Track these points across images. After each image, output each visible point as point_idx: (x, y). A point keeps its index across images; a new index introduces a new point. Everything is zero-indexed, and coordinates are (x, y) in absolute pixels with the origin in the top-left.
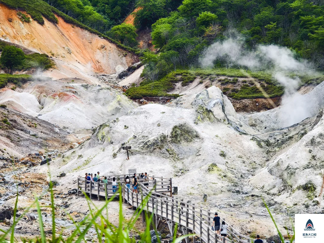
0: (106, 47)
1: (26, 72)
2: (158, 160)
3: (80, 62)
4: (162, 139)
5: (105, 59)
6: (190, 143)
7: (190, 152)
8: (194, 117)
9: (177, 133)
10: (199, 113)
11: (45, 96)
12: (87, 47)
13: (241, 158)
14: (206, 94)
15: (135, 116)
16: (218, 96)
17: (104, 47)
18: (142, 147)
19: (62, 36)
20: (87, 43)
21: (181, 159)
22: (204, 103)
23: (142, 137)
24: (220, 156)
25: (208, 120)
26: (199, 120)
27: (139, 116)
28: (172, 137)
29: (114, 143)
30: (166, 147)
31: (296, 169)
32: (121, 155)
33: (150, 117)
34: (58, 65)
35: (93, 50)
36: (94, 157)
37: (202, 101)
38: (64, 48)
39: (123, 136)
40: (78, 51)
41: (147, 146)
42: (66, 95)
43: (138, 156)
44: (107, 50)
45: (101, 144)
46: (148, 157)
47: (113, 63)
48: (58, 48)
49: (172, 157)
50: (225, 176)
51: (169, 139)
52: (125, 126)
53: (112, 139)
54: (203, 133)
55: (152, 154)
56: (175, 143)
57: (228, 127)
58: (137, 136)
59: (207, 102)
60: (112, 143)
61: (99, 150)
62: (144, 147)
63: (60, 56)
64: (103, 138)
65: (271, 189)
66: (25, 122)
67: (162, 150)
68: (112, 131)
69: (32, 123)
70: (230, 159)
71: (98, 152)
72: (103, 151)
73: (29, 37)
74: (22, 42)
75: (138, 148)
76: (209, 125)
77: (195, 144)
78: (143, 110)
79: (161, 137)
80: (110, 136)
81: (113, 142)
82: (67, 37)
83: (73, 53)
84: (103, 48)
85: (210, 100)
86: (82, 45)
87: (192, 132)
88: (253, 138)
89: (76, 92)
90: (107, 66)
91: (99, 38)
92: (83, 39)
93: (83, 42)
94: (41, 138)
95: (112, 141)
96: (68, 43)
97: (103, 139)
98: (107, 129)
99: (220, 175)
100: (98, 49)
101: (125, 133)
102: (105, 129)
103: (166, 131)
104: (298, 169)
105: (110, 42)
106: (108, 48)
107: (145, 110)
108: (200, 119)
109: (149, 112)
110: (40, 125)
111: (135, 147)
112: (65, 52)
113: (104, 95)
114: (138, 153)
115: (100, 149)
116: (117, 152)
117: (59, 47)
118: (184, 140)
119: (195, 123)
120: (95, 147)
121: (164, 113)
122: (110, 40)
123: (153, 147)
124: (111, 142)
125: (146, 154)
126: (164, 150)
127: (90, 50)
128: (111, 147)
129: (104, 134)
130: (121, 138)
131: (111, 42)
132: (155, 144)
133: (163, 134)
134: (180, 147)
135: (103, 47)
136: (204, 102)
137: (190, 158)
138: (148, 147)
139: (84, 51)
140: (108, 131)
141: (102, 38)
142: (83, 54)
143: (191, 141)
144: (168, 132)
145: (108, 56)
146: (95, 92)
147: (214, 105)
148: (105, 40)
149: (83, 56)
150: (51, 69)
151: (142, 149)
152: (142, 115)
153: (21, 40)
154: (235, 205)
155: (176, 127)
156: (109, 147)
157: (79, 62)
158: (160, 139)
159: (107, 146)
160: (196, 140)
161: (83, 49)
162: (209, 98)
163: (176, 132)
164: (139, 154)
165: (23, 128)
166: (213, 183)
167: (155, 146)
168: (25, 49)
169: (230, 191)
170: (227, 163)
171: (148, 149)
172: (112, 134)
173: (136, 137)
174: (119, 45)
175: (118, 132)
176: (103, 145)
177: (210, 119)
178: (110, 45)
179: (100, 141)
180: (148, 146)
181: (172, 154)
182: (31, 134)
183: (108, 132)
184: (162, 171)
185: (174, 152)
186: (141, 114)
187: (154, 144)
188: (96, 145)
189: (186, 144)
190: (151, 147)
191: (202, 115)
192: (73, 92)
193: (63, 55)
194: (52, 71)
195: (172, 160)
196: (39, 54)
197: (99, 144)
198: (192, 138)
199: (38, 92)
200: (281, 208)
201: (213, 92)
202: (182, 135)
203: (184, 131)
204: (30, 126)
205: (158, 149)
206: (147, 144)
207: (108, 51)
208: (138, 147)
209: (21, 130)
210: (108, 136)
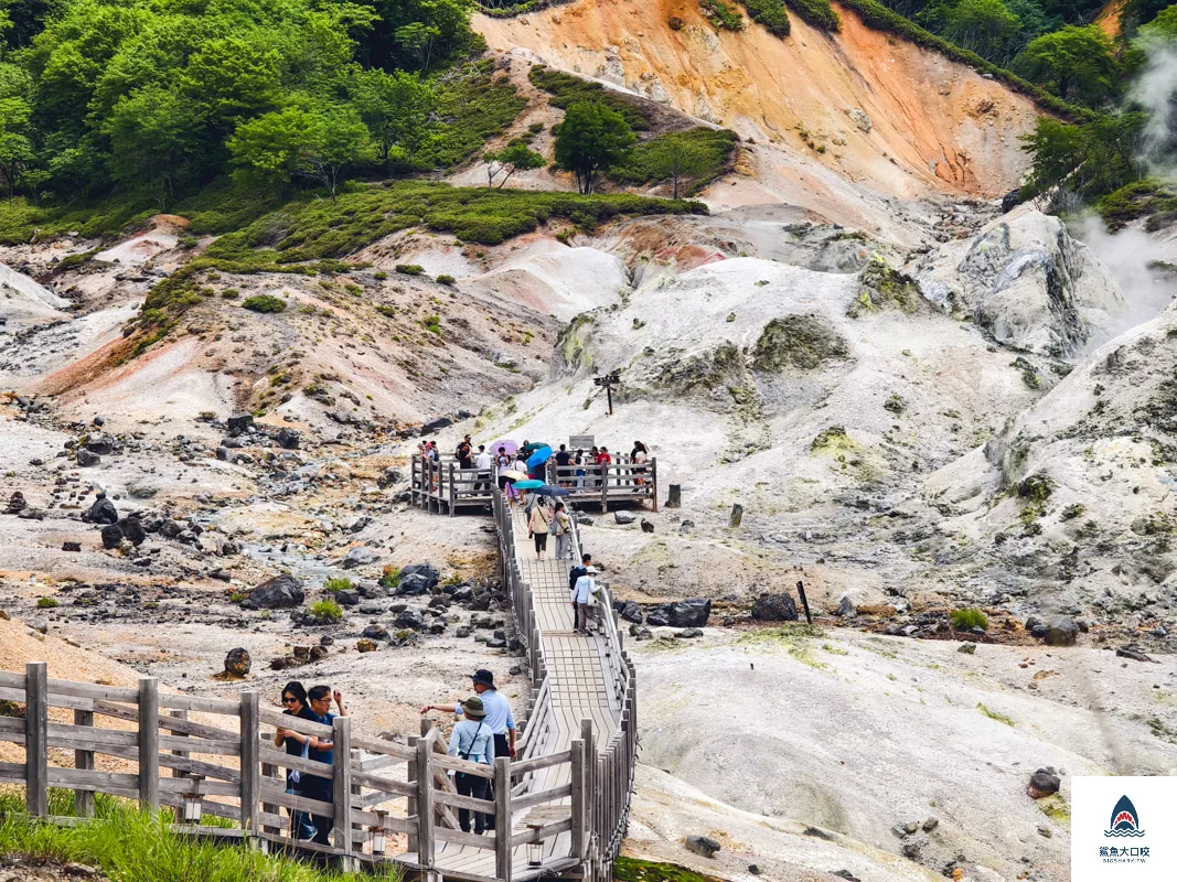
0: (997, 108)
1: (658, 188)
2: (692, 417)
3: (897, 159)
4: (723, 356)
5: (988, 148)
6: (811, 372)
7: (801, 398)
8: (850, 298)
9: (774, 340)
10: (867, 283)
11: (647, 259)
12: (934, 108)
13: (955, 417)
14: (1001, 236)
15: (679, 294)
16: (1038, 242)
17: (992, 106)
18: (656, 381)
19: (847, 74)
20: (933, 95)
21: (766, 417)
22: (992, 265)
23: (669, 352)
24: (883, 409)
25: (898, 306)
26: (864, 305)
27: (689, 293)
28: (757, 353)
29: (598, 373)
30: (729, 381)
31: (1033, 440)
32: (600, 402)
33: (721, 296)
34: (762, 166)
35: (949, 119)
36: (541, 410)
37: (988, 257)
38: (847, 113)
39: (625, 350)
40: (898, 124)
41: (669, 375)
42: (699, 253)
43: (641, 404)
44: (1000, 117)
45: (570, 373)
46: (665, 410)
47: (1016, 162)
48: (824, 114)
49: (743, 409)
50: (854, 464)
51: (750, 359)
52: (635, 321)
53: (596, 360)
54: (863, 344)
55: (682, 400)
56: (763, 369)
57: (961, 328)
58: (657, 350)
59: (1002, 260)
61: (562, 392)
62: (662, 379)
63: (829, 140)
64: (577, 355)
65: (964, 499)
66: (496, 327)
67: (714, 390)
68: (597, 336)
69: (520, 332)
70: (915, 418)
71: (555, 397)
72: (568, 394)
73: (733, 77)
74: (707, 97)
75: (644, 383)
76: (897, 320)
77: (828, 375)
78: (706, 276)
79: (718, 352)
80: (591, 350)
81: (598, 368)
82: (868, 77)
83: (879, 130)
84: (985, 111)
85: (1011, 256)
86: (914, 101)
87: (825, 341)
88: (1019, 359)
89: (731, 244)
90: (991, 171)
91: (978, 76)
92: (921, 82)
93: (919, 91)
94: (526, 374)
95: (596, 365)
96: (865, 95)
97: (576, 358)
98: (586, 328)
99: (842, 459)
100: (970, 115)
101: (631, 342)
102: (581, 329)
103: (744, 336)
104: (1040, 441)
105: (1013, 91)
106: (1005, 112)
107: (712, 275)
108: (869, 303)
109: (723, 280)
110: (544, 336)
111: (638, 380)
112: (849, 127)
113: (839, 256)
114: (641, 398)
115: (564, 389)
117: (829, 109)
118: (792, 362)
119: (848, 313)
120: (557, 382)
121: (763, 283)
122: (1015, 83)
123: (685, 381)
124: (594, 367)
125: (661, 401)
126: (720, 389)
127: (940, 120)
128: (589, 382)
129: (581, 346)
130: (617, 355)
131: (1018, 89)
132: (695, 369)
133: (729, 342)
134: (777, 381)
135: (986, 108)
136: (991, 261)
137: (791, 416)
138: (672, 379)
139: (920, 123)
140: (589, 336)
141: (988, 78)
142: (915, 132)
143: (815, 365)
144: (747, 337)
145: (1002, 138)
146: (815, 245)
147: (1022, 269)
148: (998, 84)
149: (912, 138)
150: (732, 179)
151: (656, 386)
152: (699, 291)
153: (703, 89)
154: (817, 536)
155: (774, 324)
156: (585, 382)
157: (892, 161)
158: (712, 358)
159: (582, 378)
160: (833, 362)
161: (915, 115)
162: (1008, 249)
163: (771, 338)
164: (644, 401)
165: (481, 344)
166: (806, 482)
167: (693, 376)
168: (674, 117)
169: (839, 501)
170: (894, 430)
171: (673, 386)
172: (598, 343)
173: (652, 351)
174: (1045, 101)
175: (614, 338)
176: (574, 376)
177: (902, 302)
178: (1014, 99)
179: (569, 366)
180: (673, 377)
181: (745, 401)
182: (501, 361)
183: (589, 339)
184: (692, 448)
185: (754, 395)
186: (697, 286)
187: (692, 370)
188: (558, 378)
189: (795, 373)
190: (682, 380)
191: (879, 290)
192: (722, 246)
193: (840, 137)
194: (735, 184)
195: (738, 418)
196: (712, 130)
197: (567, 375)
198: (820, 357)
199: (633, 245)
200: (939, 547)
201: (1024, 231)
202: (790, 347)
203: (798, 335)
204: (508, 340)
205: (701, 385)
206: (669, 371)
207: (1003, 123)
208: (647, 379)
209: (476, 350)
210: (589, 352)
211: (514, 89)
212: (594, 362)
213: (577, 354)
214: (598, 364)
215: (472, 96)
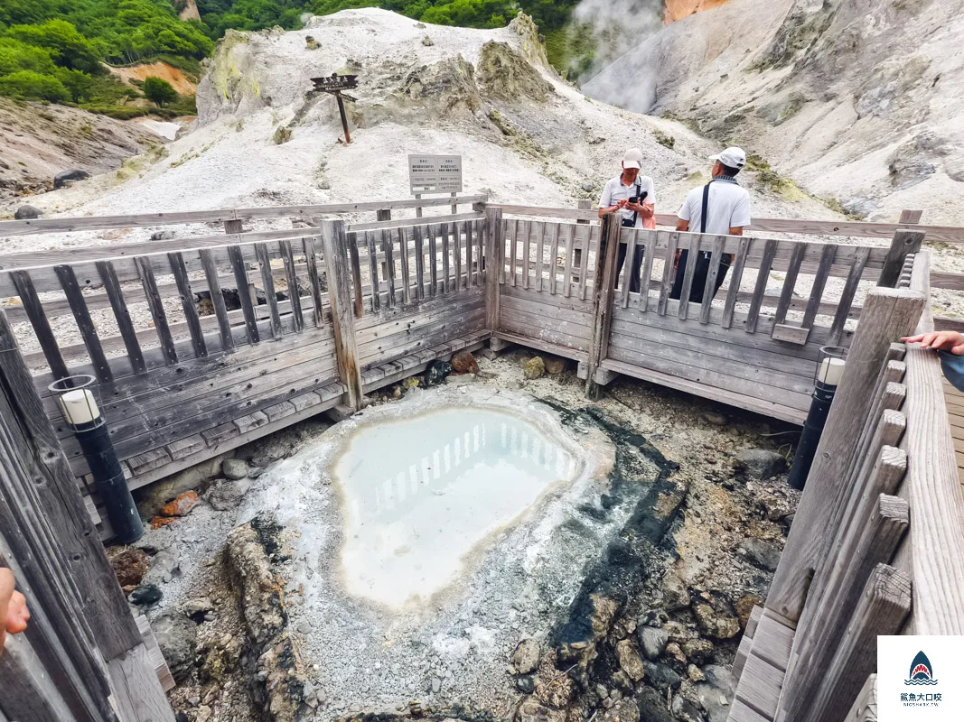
23: (385, 67)
29: (274, 103)
32: (310, 129)
36: (205, 150)
41: (418, 87)
45: (229, 111)
52: (309, 40)
53: (267, 88)
55: (449, 124)
58: (363, 64)
60: (268, 101)
61: (224, 130)
62: (408, 92)
64: (233, 88)
68: (260, 58)
71: (219, 136)
72: (238, 131)
75: (380, 98)
80: (255, 76)
81: (270, 98)
95: (268, 94)
97: (233, 91)
98: (241, 50)
101: (313, 62)
102: (234, 50)
114: (385, 119)
115: (227, 126)
116: (290, 126)
120: (212, 121)
123: (444, 98)
124: (263, 99)
125: (422, 124)
126: (481, 114)
128: (265, 116)
129: (237, 74)
130: (298, 80)
132: (451, 81)
134: (523, 112)
138: (424, 94)
140: (248, 58)
151: (402, 103)
156: (259, 115)
159: (251, 112)
164: (393, 124)
165: (123, 143)
167: (455, 89)
171: (428, 102)
172: (263, 66)
173: (359, 65)
175: (284, 60)
176: (237, 113)
179: (226, 103)
180: (424, 90)
183: (249, 63)
187: (448, 82)
188: (214, 117)
190: (439, 94)
197: (224, 113)
206: (417, 80)
208: (382, 93)
209: (121, 146)
210: (253, 77)
211: (124, 84)
212: (264, 91)
213: (234, 85)
214: (271, 93)
215: (108, 86)
